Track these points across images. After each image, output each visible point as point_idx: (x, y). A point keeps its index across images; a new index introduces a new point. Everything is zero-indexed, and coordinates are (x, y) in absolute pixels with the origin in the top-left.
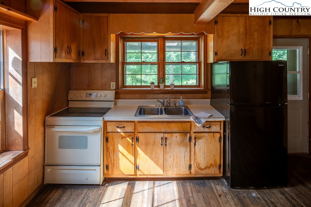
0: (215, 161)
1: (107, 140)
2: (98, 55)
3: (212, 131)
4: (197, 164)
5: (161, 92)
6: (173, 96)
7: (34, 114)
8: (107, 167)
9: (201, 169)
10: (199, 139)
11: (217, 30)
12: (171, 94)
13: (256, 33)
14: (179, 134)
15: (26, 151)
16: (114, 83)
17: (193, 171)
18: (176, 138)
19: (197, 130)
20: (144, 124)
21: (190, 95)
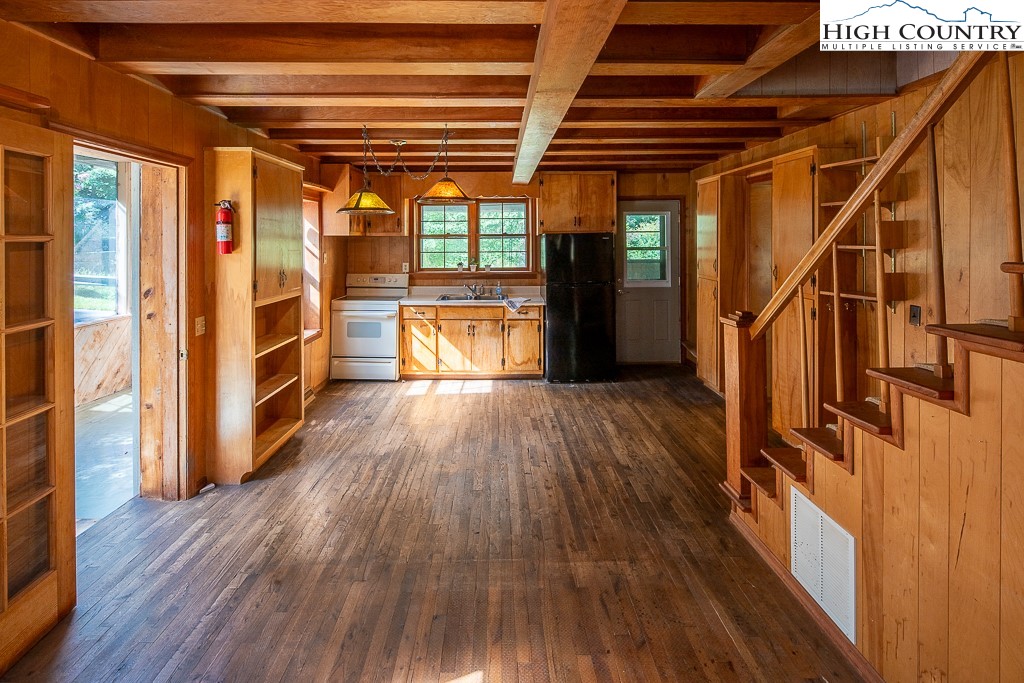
0: (533, 354)
1: (403, 328)
2: (388, 226)
3: (530, 318)
4: (512, 359)
5: (471, 276)
6: (489, 281)
8: (404, 362)
9: (517, 365)
10: (513, 327)
11: (543, 194)
12: (486, 279)
13: (594, 197)
14: (489, 322)
16: (408, 264)
17: (506, 367)
18: (486, 326)
19: (511, 317)
20: (448, 309)
21: (513, 281)
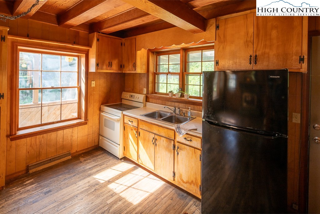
0: (196, 179)
1: (125, 128)
3: (193, 145)
4: (180, 175)
5: (176, 100)
6: (187, 106)
7: (92, 102)
8: (124, 149)
9: (184, 182)
10: (181, 149)
12: (185, 104)
13: (274, 32)
14: (165, 139)
15: (86, 121)
16: (146, 89)
17: (176, 179)
18: (163, 142)
19: (179, 141)
